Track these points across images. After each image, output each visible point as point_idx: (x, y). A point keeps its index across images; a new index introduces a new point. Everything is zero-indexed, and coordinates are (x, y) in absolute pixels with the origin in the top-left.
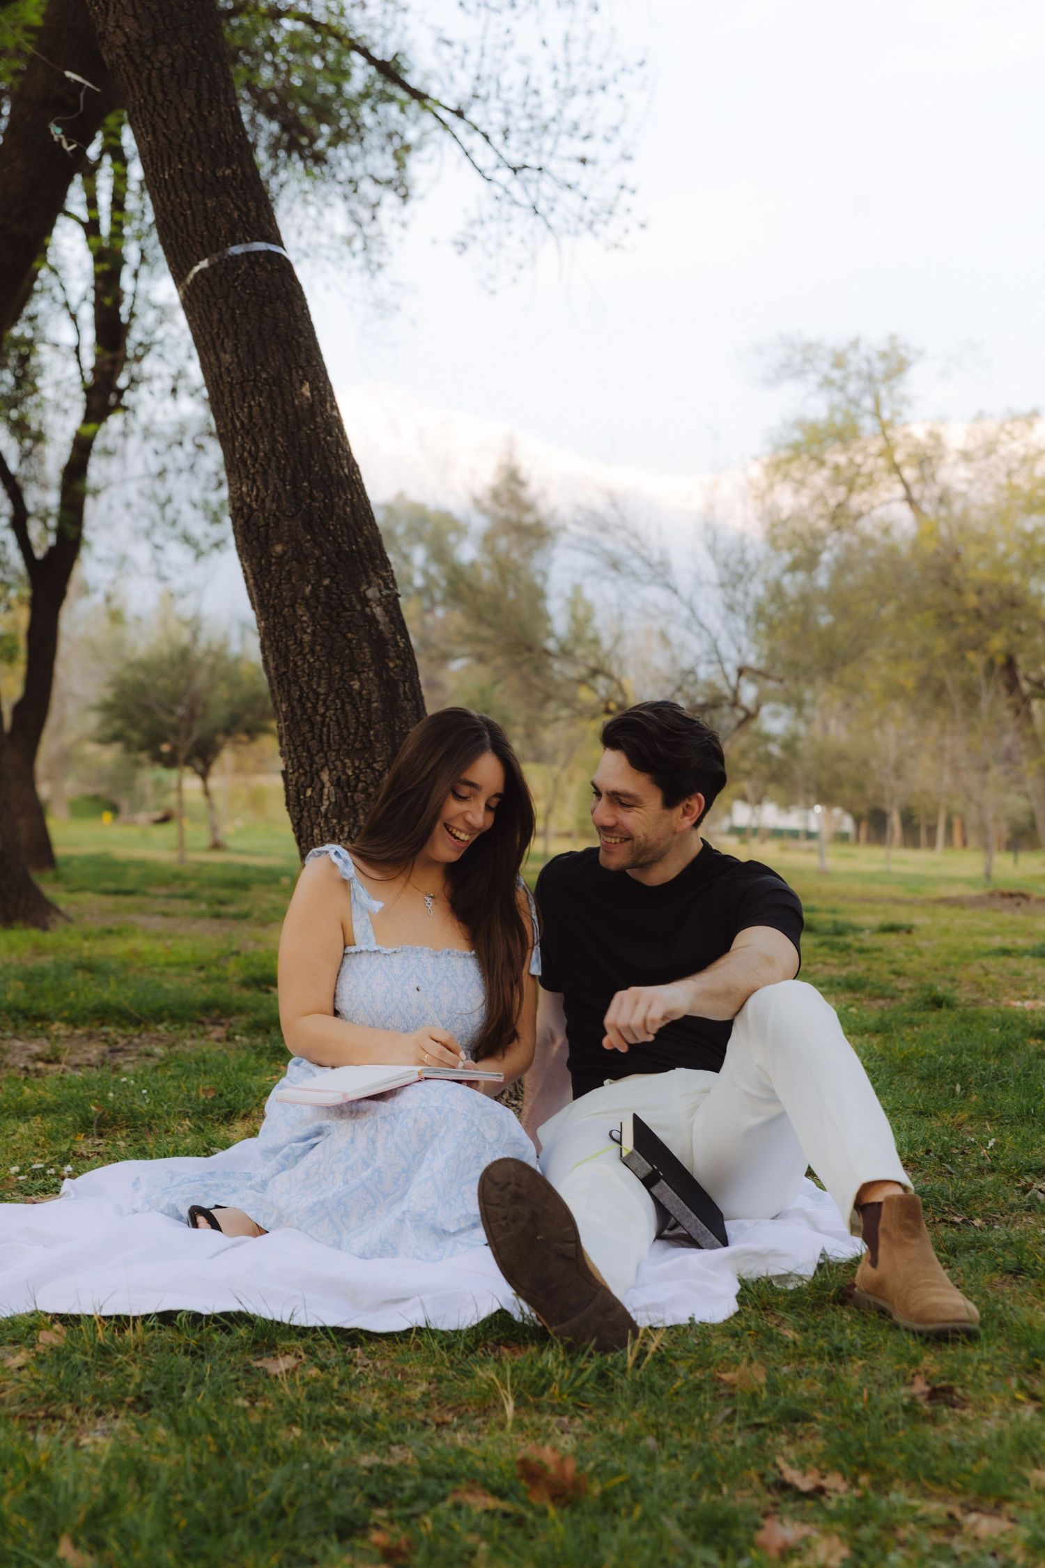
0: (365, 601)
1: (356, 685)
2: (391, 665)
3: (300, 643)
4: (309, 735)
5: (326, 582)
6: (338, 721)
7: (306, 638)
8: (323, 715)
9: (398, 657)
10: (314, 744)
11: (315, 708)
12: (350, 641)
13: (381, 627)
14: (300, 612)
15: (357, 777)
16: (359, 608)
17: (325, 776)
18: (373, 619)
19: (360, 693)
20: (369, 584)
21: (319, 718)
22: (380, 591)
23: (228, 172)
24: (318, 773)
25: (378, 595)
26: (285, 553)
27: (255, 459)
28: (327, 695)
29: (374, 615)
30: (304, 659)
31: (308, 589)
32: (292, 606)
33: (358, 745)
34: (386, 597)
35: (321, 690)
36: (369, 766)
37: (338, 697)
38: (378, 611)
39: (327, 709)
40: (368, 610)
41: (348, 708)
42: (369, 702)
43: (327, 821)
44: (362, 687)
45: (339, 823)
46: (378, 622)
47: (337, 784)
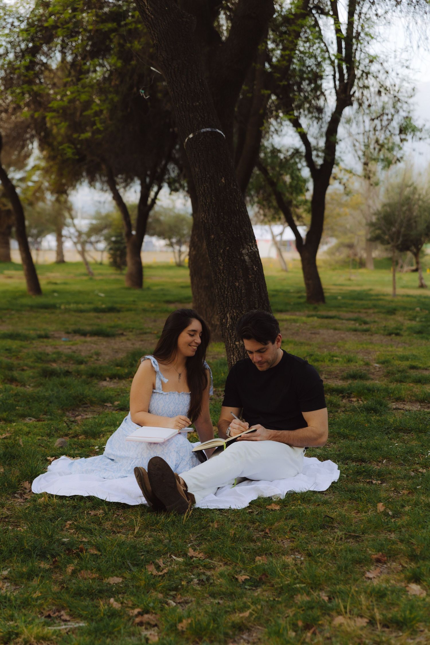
0: (241, 254)
1: (237, 284)
2: (250, 277)
3: (219, 269)
4: (223, 301)
5: (228, 248)
6: (231, 296)
7: (221, 268)
8: (227, 294)
9: (253, 274)
10: (224, 304)
11: (224, 292)
12: (235, 269)
13: (247, 264)
14: (219, 259)
15: (237, 316)
16: (239, 257)
17: (228, 315)
18: (244, 261)
19: (238, 287)
20: (244, 249)
21: (225, 295)
22: (248, 250)
23: (197, 104)
24: (226, 314)
25: (247, 252)
26: (214, 238)
27: (206, 205)
28: (228, 287)
29: (244, 259)
30: (221, 275)
31: (222, 251)
32: (217, 256)
33: (237, 305)
34: (250, 252)
35: (226, 286)
36: (241, 312)
37: (231, 288)
38: (246, 258)
39: (228, 292)
40: (242, 258)
41: (234, 292)
42: (241, 290)
43: (229, 331)
44: (239, 285)
45: (232, 332)
46: (246, 262)
47: (231, 318)
